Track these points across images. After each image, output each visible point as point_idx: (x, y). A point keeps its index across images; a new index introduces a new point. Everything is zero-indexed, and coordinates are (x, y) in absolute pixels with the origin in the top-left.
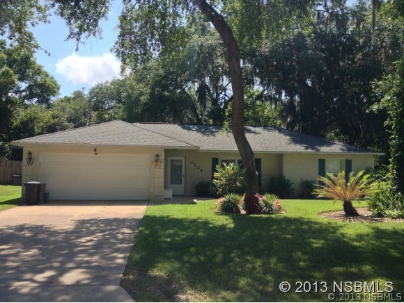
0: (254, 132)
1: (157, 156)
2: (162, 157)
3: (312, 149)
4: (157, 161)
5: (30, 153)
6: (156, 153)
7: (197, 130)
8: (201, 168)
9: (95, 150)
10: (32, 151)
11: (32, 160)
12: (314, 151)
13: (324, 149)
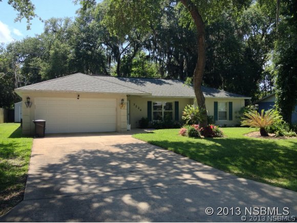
0: (168, 83)
1: (123, 100)
2: (126, 101)
3: (210, 95)
4: (122, 104)
5: (28, 98)
6: (122, 98)
7: (130, 81)
8: (140, 109)
9: (79, 96)
10: (29, 97)
11: (30, 104)
12: (212, 96)
13: (217, 95)
